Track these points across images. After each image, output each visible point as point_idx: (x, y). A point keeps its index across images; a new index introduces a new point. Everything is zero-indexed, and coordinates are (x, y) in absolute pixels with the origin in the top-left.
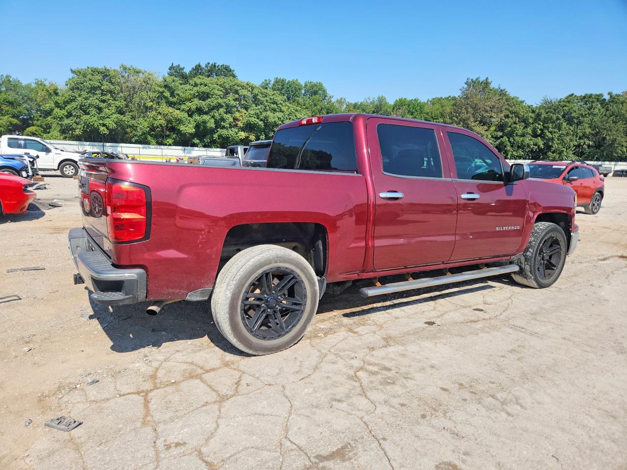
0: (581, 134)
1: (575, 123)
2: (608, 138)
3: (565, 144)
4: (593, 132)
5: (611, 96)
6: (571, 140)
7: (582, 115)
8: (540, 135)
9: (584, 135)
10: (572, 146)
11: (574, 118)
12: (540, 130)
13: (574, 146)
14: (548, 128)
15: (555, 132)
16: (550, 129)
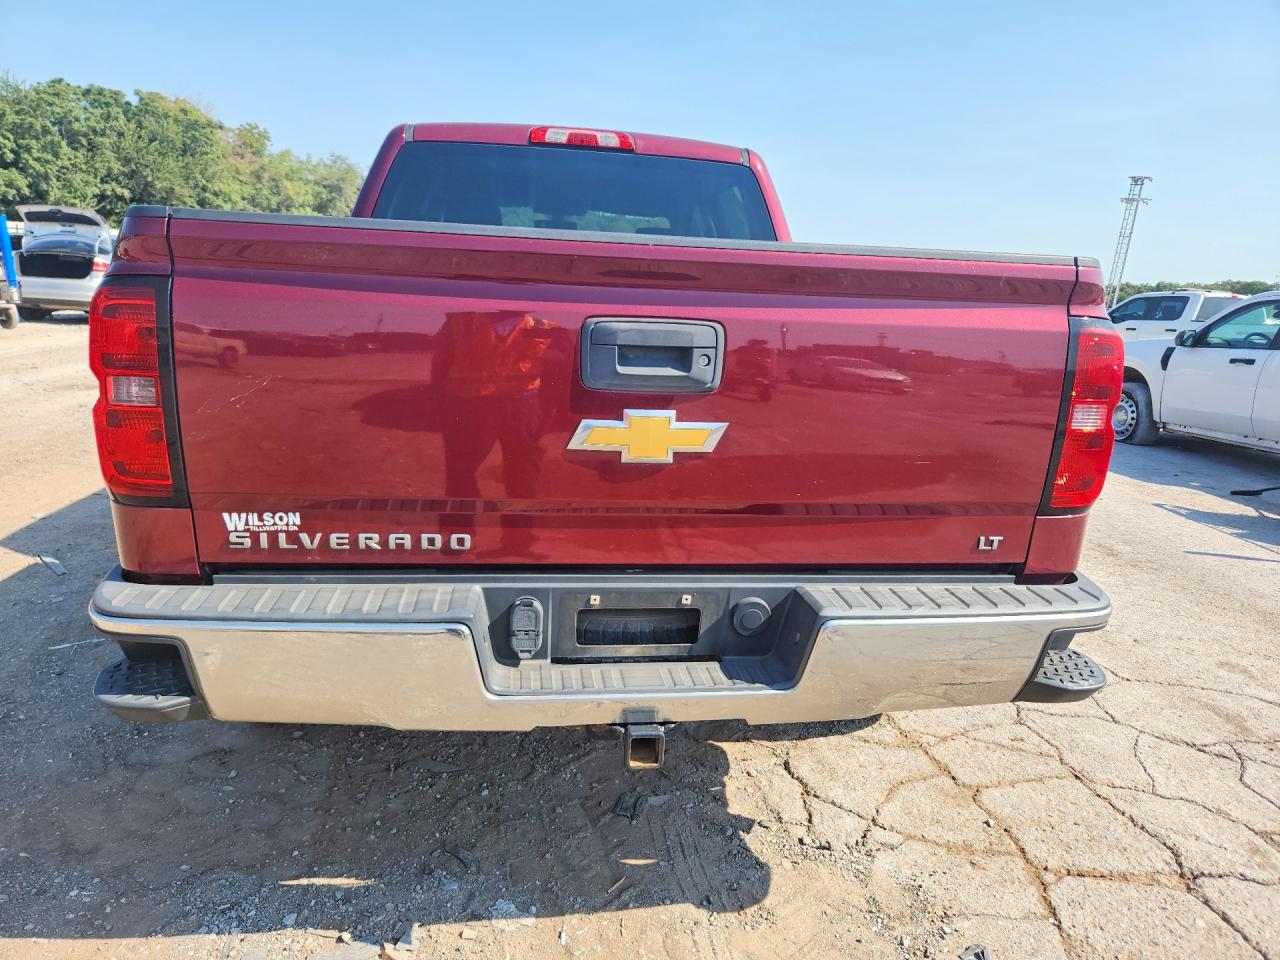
0: (104, 172)
1: (82, 146)
2: (158, 185)
3: (76, 191)
4: (126, 170)
5: (141, 99)
6: (87, 183)
7: (94, 131)
8: (15, 164)
9: (108, 175)
10: (90, 195)
11: (78, 133)
12: (12, 151)
13: (95, 196)
14: (28, 150)
15: (47, 162)
16: (36, 154)
